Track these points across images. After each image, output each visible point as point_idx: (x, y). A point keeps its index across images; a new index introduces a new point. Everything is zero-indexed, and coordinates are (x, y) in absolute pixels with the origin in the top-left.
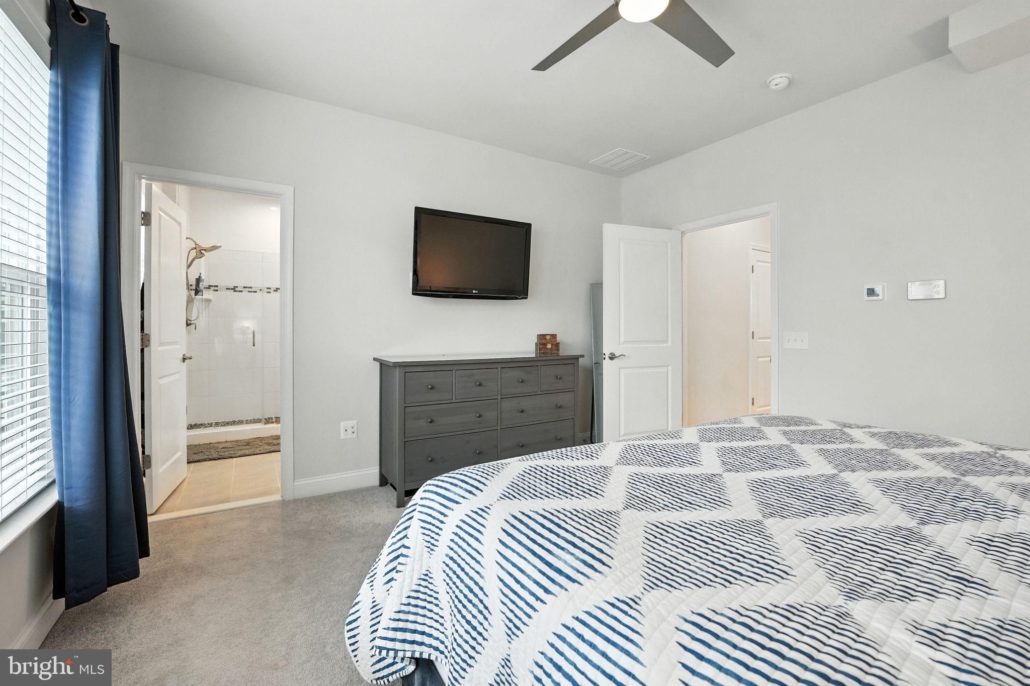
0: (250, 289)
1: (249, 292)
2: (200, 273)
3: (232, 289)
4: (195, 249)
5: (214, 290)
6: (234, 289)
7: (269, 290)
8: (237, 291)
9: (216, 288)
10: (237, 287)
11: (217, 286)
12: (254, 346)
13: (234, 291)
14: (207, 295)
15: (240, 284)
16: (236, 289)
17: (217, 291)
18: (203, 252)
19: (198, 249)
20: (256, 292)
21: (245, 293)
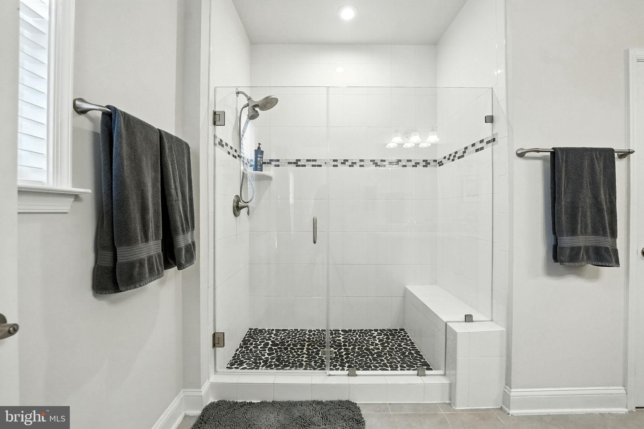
0: (315, 163)
1: (313, 166)
2: (259, 144)
3: (294, 163)
4: (248, 105)
5: (275, 166)
6: (296, 163)
7: (335, 163)
8: (299, 166)
9: (277, 163)
10: (299, 160)
11: (278, 160)
12: (315, 242)
13: (297, 166)
14: (268, 171)
15: (303, 157)
16: (299, 163)
17: (278, 166)
18: (257, 109)
19: (251, 105)
20: (320, 166)
21: (309, 168)
